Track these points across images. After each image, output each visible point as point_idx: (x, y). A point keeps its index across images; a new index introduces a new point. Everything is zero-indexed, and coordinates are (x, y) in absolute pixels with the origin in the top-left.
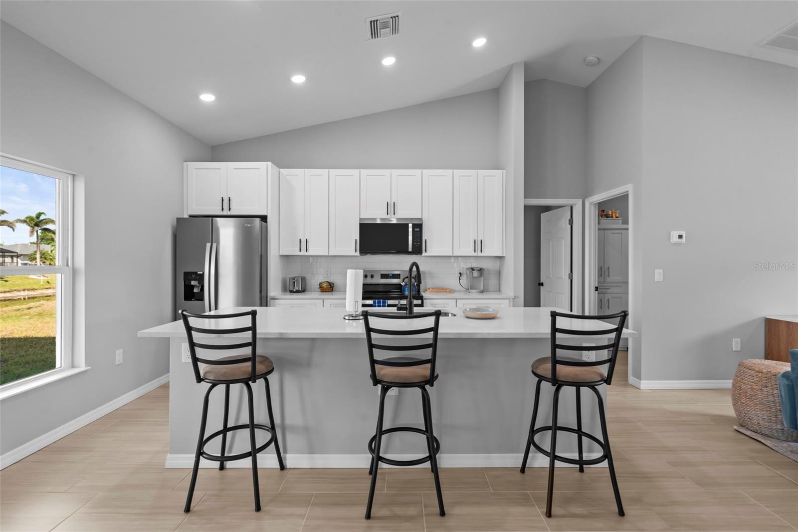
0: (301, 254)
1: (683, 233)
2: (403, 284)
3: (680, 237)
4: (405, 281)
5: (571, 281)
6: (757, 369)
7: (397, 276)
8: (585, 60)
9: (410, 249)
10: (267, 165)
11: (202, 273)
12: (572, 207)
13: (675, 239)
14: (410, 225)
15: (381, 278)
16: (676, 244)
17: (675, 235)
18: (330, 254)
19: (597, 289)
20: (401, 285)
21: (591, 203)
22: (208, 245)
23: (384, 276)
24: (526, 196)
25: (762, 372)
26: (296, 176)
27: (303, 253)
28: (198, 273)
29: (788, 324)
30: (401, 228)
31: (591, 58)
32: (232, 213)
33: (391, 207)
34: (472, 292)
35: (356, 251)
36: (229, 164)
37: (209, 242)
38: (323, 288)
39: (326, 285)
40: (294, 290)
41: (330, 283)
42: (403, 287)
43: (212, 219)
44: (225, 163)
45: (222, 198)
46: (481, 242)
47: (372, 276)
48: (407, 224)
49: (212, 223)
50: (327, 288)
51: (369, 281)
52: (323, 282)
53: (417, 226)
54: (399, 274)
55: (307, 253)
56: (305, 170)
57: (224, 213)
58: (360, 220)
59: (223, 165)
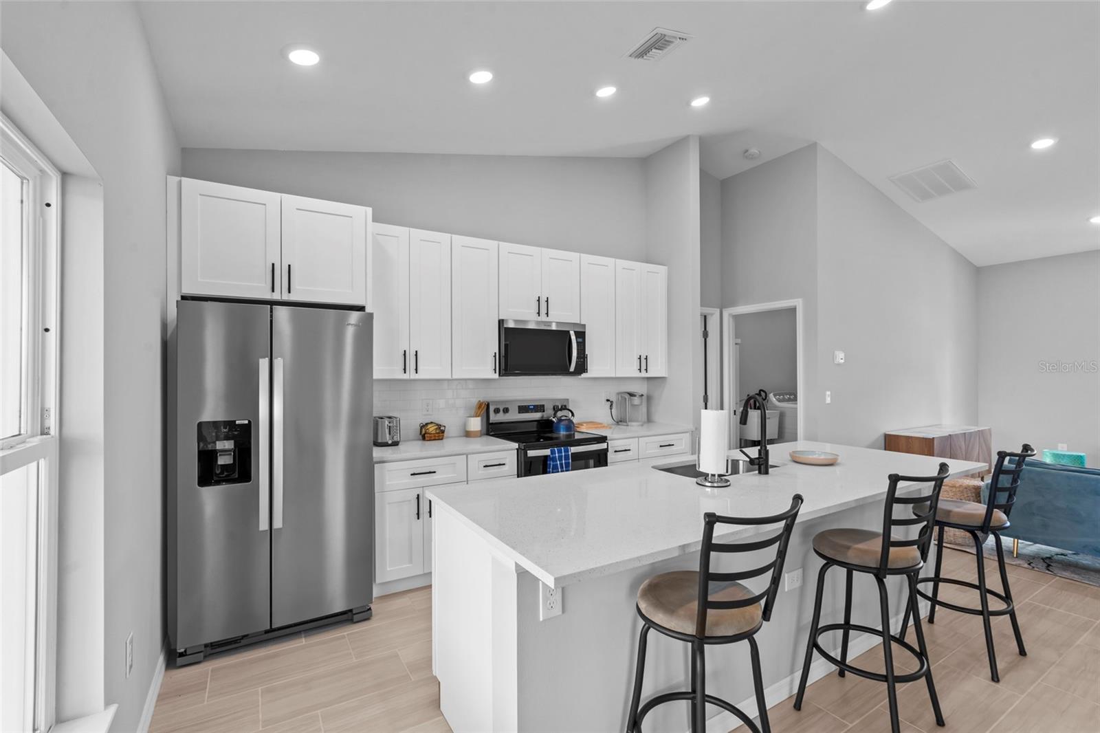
0: (406, 376)
2: (553, 419)
4: (556, 414)
5: (706, 404)
6: (950, 485)
7: (539, 408)
8: (747, 151)
9: (574, 367)
10: (366, 212)
11: (246, 422)
12: (705, 318)
14: (572, 333)
15: (519, 413)
18: (453, 377)
20: (553, 422)
21: (730, 315)
22: (264, 364)
23: (523, 409)
25: (955, 487)
26: (396, 238)
27: (410, 374)
28: (237, 422)
29: (908, 438)
30: (561, 337)
31: (754, 151)
32: (293, 297)
33: (543, 304)
34: (632, 426)
35: (495, 373)
36: (287, 197)
37: (264, 357)
38: (426, 433)
39: (432, 429)
40: (390, 442)
41: (439, 426)
42: (554, 425)
43: (271, 309)
44: (276, 196)
45: (273, 264)
46: (646, 359)
47: (506, 411)
48: (569, 332)
49: (271, 316)
50: (431, 433)
51: (501, 417)
52: (427, 424)
53: (581, 335)
54: (543, 406)
55: (413, 376)
56: (411, 229)
57: (276, 296)
58: (501, 322)
59: (271, 198)
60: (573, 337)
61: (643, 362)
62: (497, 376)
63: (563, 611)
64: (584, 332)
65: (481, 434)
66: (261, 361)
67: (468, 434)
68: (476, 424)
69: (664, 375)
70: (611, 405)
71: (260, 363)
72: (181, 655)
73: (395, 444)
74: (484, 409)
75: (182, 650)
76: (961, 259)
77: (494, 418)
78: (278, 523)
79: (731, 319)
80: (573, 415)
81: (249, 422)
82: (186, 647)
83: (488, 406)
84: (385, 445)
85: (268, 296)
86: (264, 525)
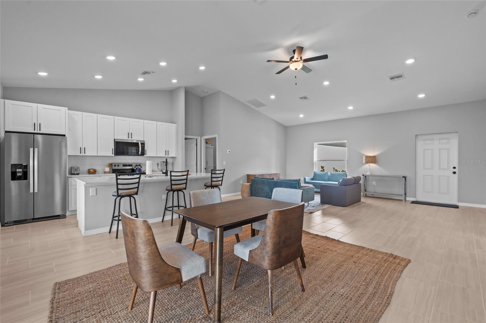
0: (81, 155)
1: (230, 151)
2: (135, 169)
3: (229, 152)
4: (136, 167)
5: (197, 166)
7: (131, 165)
9: (140, 153)
10: (65, 109)
11: (26, 164)
12: (197, 139)
13: (228, 152)
14: (140, 143)
16: (229, 154)
17: (228, 151)
18: (98, 155)
19: (205, 169)
20: (134, 169)
22: (31, 150)
23: (124, 165)
24: (186, 135)
26: (78, 115)
27: (83, 154)
28: (23, 164)
30: (136, 144)
32: (41, 132)
33: (130, 135)
35: (113, 154)
36: (39, 105)
37: (32, 148)
38: (89, 171)
39: (92, 171)
40: (76, 173)
41: (94, 170)
42: (135, 170)
43: (34, 135)
44: (36, 104)
45: (35, 123)
46: (168, 151)
47: (118, 166)
48: (138, 143)
49: (34, 137)
50: (92, 172)
51: (116, 168)
52: (90, 169)
53: (143, 144)
54: (132, 165)
55: (84, 155)
56: (83, 113)
57: (36, 132)
58: (115, 140)
59: (34, 105)
60: (140, 145)
61: (167, 152)
62: (113, 155)
63: (96, 194)
64: (144, 143)
65: (109, 173)
66: (31, 149)
67: (105, 173)
68: (107, 169)
69: (175, 156)
70: (158, 165)
71: (30, 150)
72: (6, 223)
73: (78, 174)
74: (111, 165)
75: (6, 222)
76: (279, 124)
77: (114, 168)
78: (36, 191)
79: (204, 140)
80: (141, 167)
81: (27, 164)
82: (8, 221)
83: (112, 164)
84: (74, 174)
85: (33, 131)
86: (31, 191)
